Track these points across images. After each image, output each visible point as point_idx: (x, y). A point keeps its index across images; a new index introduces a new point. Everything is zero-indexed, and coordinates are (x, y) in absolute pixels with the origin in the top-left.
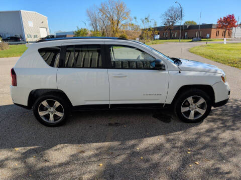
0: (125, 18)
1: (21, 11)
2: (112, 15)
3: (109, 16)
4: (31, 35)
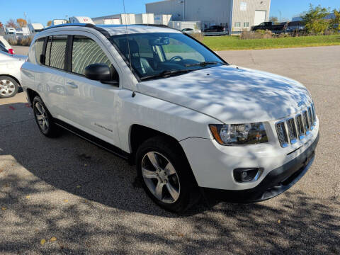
4: (240, 23)
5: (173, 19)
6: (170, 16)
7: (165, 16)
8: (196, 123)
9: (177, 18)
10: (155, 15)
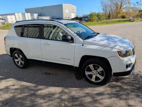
0: (126, 4)
1: (63, 4)
2: (117, 2)
3: (115, 3)
4: (66, 17)
5: (39, 15)
6: (37, 14)
7: (35, 14)
8: (113, 52)
9: (40, 15)
10: (31, 13)
